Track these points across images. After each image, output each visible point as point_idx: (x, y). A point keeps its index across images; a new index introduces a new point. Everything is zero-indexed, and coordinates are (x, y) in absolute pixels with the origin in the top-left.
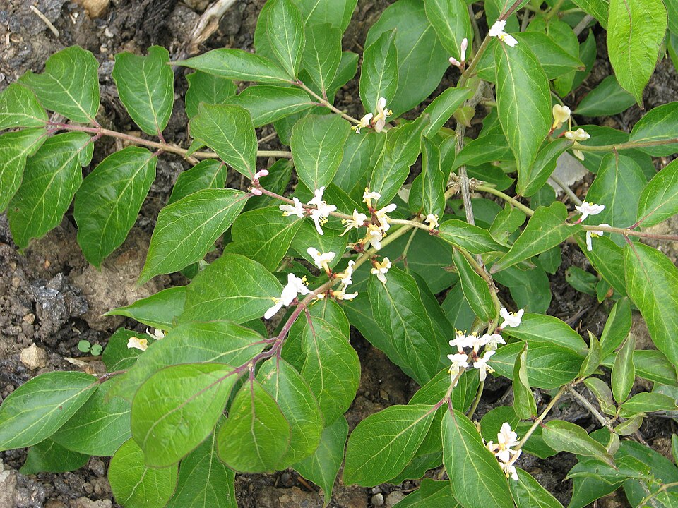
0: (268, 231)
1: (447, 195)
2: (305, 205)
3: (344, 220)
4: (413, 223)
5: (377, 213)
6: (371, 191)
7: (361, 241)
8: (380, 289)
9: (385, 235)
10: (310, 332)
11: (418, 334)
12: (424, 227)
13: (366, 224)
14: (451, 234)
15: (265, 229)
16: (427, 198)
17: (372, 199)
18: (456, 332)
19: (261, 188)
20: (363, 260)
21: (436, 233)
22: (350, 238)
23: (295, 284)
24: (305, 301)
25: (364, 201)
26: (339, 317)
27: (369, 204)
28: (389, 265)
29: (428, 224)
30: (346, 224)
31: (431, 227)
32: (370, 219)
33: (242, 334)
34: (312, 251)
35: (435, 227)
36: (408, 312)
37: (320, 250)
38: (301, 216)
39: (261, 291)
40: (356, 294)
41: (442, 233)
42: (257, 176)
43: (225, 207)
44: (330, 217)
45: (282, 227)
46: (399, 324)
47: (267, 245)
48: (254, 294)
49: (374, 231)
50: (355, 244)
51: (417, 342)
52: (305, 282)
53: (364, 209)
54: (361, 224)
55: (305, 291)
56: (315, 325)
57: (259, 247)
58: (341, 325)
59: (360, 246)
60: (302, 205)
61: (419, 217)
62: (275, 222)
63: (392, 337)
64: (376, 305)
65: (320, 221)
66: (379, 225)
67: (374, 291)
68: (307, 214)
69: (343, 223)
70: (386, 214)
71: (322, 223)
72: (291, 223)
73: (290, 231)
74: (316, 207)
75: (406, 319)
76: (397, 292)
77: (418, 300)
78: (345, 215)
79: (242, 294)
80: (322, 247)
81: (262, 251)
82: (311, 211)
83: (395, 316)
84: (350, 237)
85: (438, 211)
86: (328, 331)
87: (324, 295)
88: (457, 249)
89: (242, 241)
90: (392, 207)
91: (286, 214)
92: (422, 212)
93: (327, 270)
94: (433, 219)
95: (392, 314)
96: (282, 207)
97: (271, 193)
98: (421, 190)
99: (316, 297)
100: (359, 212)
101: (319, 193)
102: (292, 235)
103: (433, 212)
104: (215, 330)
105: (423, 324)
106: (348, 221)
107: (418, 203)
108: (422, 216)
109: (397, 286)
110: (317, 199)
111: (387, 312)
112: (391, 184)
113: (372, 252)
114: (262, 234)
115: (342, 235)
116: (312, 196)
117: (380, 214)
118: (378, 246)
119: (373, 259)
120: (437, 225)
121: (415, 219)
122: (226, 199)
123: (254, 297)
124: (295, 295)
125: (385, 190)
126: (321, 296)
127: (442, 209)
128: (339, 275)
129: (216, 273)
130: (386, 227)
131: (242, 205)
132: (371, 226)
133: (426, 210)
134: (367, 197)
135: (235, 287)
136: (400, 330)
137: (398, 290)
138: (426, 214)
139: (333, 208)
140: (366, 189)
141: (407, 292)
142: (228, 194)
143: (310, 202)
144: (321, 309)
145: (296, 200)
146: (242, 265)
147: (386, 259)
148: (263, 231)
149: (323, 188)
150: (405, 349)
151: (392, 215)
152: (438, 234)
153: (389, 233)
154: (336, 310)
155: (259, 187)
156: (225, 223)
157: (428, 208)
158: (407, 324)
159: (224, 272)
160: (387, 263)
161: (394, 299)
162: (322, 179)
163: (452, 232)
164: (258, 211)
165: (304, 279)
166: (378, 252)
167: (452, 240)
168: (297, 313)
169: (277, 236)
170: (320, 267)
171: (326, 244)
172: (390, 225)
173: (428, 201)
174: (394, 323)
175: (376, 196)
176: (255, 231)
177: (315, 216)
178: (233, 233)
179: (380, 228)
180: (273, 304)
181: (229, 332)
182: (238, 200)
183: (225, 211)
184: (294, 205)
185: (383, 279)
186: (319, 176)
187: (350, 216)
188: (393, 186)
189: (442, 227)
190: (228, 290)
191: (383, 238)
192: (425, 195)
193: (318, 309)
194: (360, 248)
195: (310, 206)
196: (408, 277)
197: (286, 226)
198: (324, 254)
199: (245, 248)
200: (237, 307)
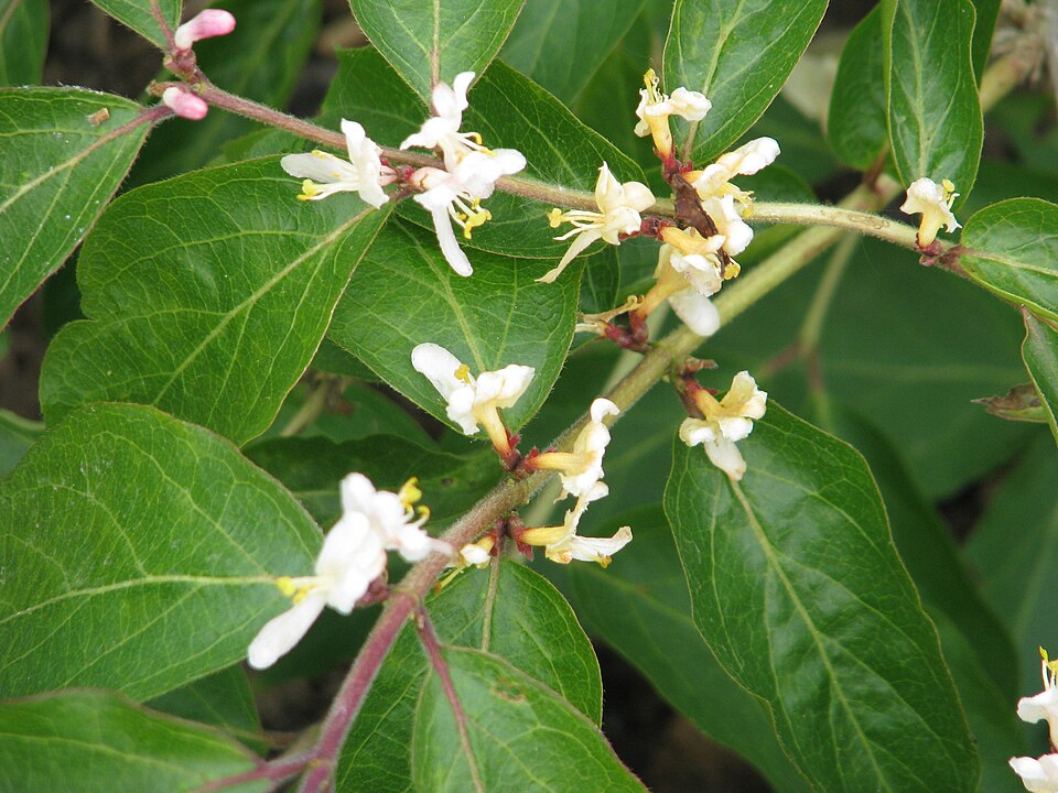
0: (233, 267)
1: (990, 90)
2: (391, 153)
3: (556, 211)
4: (850, 217)
5: (700, 180)
6: (666, 89)
7: (632, 304)
8: (719, 504)
9: (734, 269)
10: (441, 711)
11: (884, 687)
12: (894, 230)
13: (653, 224)
14: (1012, 262)
15: (223, 260)
16: (906, 109)
17: (675, 121)
18: (1045, 664)
19: (205, 87)
20: (646, 379)
21: (948, 258)
22: (586, 292)
23: (374, 520)
24: (412, 584)
25: (640, 130)
26: (552, 633)
27: (663, 142)
28: (757, 404)
29: (914, 220)
30: (567, 226)
31: (928, 233)
32: (668, 205)
33: (163, 746)
34: (431, 361)
35: (942, 233)
36: (837, 596)
37: (462, 354)
38: (377, 198)
39: (230, 553)
40: (623, 537)
41: (970, 258)
42: (185, 36)
43: (54, 163)
44: (500, 199)
45: (294, 247)
46: (803, 651)
47: (232, 327)
48: (198, 567)
49: (685, 254)
50: (610, 316)
51: (878, 719)
52: (415, 505)
53: (643, 162)
54: (633, 224)
55: (416, 544)
56: (463, 681)
57: (194, 332)
58: (565, 669)
59: (628, 322)
60: (380, 151)
61: (873, 188)
62: (264, 225)
63: (777, 705)
64: (702, 571)
65: (458, 219)
66: (707, 228)
67: (694, 511)
68: (403, 189)
69: (555, 224)
70: (740, 181)
71: (467, 227)
72: (331, 227)
73: (328, 266)
74: (437, 158)
75: (831, 625)
76: (792, 514)
77: (883, 545)
78: (559, 191)
79: (150, 569)
80: (473, 342)
81: (211, 351)
82: (417, 177)
83: (786, 615)
84: (585, 284)
85: (954, 161)
86: (522, 703)
87: (487, 544)
88: (1041, 320)
89: (120, 313)
90: (761, 153)
91: (311, 192)
92: (886, 165)
93: (498, 435)
94: (932, 199)
95: (771, 606)
96: (293, 164)
97: (245, 106)
98: (879, 75)
99: (461, 559)
100: (623, 176)
101: (450, 100)
102: (337, 281)
103: (932, 167)
104: (46, 732)
105: (902, 647)
106: (574, 216)
107: (870, 128)
108: (886, 183)
109: (792, 487)
110: (442, 128)
111: (749, 600)
112: (751, 56)
113: (681, 344)
114: (209, 278)
115: (551, 276)
116: (419, 113)
117: (711, 183)
118: (704, 321)
119: (689, 375)
120: (953, 226)
121: (858, 197)
122: (58, 130)
123: (202, 581)
124: (375, 567)
125: (728, 78)
126: (478, 554)
127: (969, 154)
128: (550, 460)
129: (48, 489)
130: (738, 238)
131: (124, 156)
132: (672, 234)
133: (903, 161)
134: (653, 112)
135: (122, 543)
136: (807, 676)
137: (797, 506)
138: (906, 178)
139: (511, 161)
140: (650, 77)
141: (833, 514)
142: (66, 109)
143: (413, 140)
144: (477, 604)
145: (353, 131)
146: (146, 444)
147: (743, 380)
148: (214, 265)
149: (465, 80)
150: (829, 752)
151: (759, 184)
152: (958, 262)
153: (750, 260)
154: (540, 606)
155: (197, 78)
156: (54, 232)
157: (910, 153)
158: (838, 648)
159: (78, 481)
160: (749, 399)
161: (780, 540)
162: (461, 40)
163: (1015, 250)
164: (191, 180)
165: (410, 491)
166: (707, 348)
167: (1015, 286)
168: (387, 638)
169: (276, 288)
170: (469, 429)
171: (487, 328)
172: (756, 225)
173: (911, 121)
174: (780, 643)
175: (693, 104)
176: (176, 267)
177: (437, 195)
178: (84, 277)
179: (715, 243)
180: (284, 605)
181: (108, 740)
182: (106, 135)
183: (53, 183)
184: (342, 153)
185: (731, 463)
186: (447, 28)
187: (582, 195)
188: (762, 63)
189: (972, 230)
190: (98, 560)
191: (726, 284)
192: (899, 96)
193: (466, 604)
194: (629, 332)
195: (410, 157)
196: (838, 450)
197: (310, 243)
198: (484, 377)
199: (133, 343)
200: (135, 625)
